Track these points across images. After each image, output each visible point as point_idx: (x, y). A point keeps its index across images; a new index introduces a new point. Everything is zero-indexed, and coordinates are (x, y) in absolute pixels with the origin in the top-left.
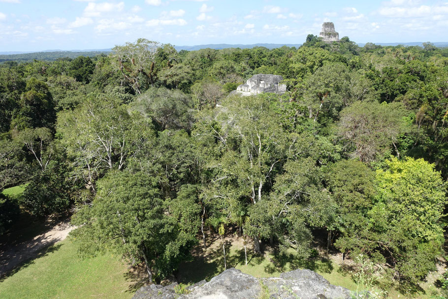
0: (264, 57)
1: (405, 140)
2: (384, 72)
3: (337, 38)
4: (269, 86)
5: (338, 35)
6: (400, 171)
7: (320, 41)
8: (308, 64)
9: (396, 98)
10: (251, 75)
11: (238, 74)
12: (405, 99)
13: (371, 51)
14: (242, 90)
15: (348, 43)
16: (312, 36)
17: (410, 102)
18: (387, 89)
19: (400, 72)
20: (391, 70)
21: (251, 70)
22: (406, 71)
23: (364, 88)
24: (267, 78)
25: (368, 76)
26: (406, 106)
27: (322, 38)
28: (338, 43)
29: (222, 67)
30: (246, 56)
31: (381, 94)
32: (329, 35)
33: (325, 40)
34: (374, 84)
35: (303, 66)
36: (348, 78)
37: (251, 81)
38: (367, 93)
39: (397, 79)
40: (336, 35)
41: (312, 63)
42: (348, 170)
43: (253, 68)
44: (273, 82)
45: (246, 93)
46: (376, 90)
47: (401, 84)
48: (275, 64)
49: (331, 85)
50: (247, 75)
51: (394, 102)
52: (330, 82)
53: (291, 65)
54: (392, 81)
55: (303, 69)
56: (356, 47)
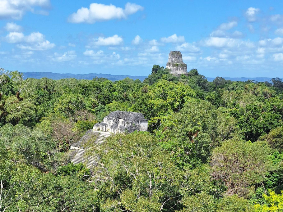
0: (114, 91)
1: (270, 178)
2: (247, 110)
3: (185, 70)
4: (130, 124)
5: (186, 66)
6: (276, 203)
7: (167, 73)
8: (169, 100)
9: (260, 136)
10: (103, 112)
11: (89, 111)
12: (268, 137)
13: (221, 86)
14: (99, 129)
15: (198, 77)
16: (158, 66)
17: (274, 140)
18: (252, 127)
19: (264, 110)
20: (255, 108)
21: (103, 106)
22: (270, 109)
23: (230, 127)
24: (126, 116)
25: (233, 114)
26: (270, 145)
27: (169, 70)
28: (186, 76)
29: (70, 102)
30: (94, 89)
31: (246, 133)
32: (177, 66)
33: (173, 73)
34: (239, 123)
35: (164, 102)
36: (214, 116)
37: (109, 119)
38: (233, 131)
39: (261, 117)
40: (184, 66)
41: (173, 99)
42: (232, 205)
43: (104, 103)
44: (135, 120)
45: (105, 133)
46: (241, 128)
47: (266, 122)
48: (127, 100)
49: (199, 123)
50: (98, 112)
51: (258, 140)
52: (197, 120)
53: (150, 101)
54: (256, 119)
55: (163, 106)
56: (205, 81)
